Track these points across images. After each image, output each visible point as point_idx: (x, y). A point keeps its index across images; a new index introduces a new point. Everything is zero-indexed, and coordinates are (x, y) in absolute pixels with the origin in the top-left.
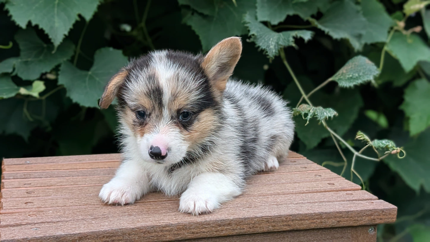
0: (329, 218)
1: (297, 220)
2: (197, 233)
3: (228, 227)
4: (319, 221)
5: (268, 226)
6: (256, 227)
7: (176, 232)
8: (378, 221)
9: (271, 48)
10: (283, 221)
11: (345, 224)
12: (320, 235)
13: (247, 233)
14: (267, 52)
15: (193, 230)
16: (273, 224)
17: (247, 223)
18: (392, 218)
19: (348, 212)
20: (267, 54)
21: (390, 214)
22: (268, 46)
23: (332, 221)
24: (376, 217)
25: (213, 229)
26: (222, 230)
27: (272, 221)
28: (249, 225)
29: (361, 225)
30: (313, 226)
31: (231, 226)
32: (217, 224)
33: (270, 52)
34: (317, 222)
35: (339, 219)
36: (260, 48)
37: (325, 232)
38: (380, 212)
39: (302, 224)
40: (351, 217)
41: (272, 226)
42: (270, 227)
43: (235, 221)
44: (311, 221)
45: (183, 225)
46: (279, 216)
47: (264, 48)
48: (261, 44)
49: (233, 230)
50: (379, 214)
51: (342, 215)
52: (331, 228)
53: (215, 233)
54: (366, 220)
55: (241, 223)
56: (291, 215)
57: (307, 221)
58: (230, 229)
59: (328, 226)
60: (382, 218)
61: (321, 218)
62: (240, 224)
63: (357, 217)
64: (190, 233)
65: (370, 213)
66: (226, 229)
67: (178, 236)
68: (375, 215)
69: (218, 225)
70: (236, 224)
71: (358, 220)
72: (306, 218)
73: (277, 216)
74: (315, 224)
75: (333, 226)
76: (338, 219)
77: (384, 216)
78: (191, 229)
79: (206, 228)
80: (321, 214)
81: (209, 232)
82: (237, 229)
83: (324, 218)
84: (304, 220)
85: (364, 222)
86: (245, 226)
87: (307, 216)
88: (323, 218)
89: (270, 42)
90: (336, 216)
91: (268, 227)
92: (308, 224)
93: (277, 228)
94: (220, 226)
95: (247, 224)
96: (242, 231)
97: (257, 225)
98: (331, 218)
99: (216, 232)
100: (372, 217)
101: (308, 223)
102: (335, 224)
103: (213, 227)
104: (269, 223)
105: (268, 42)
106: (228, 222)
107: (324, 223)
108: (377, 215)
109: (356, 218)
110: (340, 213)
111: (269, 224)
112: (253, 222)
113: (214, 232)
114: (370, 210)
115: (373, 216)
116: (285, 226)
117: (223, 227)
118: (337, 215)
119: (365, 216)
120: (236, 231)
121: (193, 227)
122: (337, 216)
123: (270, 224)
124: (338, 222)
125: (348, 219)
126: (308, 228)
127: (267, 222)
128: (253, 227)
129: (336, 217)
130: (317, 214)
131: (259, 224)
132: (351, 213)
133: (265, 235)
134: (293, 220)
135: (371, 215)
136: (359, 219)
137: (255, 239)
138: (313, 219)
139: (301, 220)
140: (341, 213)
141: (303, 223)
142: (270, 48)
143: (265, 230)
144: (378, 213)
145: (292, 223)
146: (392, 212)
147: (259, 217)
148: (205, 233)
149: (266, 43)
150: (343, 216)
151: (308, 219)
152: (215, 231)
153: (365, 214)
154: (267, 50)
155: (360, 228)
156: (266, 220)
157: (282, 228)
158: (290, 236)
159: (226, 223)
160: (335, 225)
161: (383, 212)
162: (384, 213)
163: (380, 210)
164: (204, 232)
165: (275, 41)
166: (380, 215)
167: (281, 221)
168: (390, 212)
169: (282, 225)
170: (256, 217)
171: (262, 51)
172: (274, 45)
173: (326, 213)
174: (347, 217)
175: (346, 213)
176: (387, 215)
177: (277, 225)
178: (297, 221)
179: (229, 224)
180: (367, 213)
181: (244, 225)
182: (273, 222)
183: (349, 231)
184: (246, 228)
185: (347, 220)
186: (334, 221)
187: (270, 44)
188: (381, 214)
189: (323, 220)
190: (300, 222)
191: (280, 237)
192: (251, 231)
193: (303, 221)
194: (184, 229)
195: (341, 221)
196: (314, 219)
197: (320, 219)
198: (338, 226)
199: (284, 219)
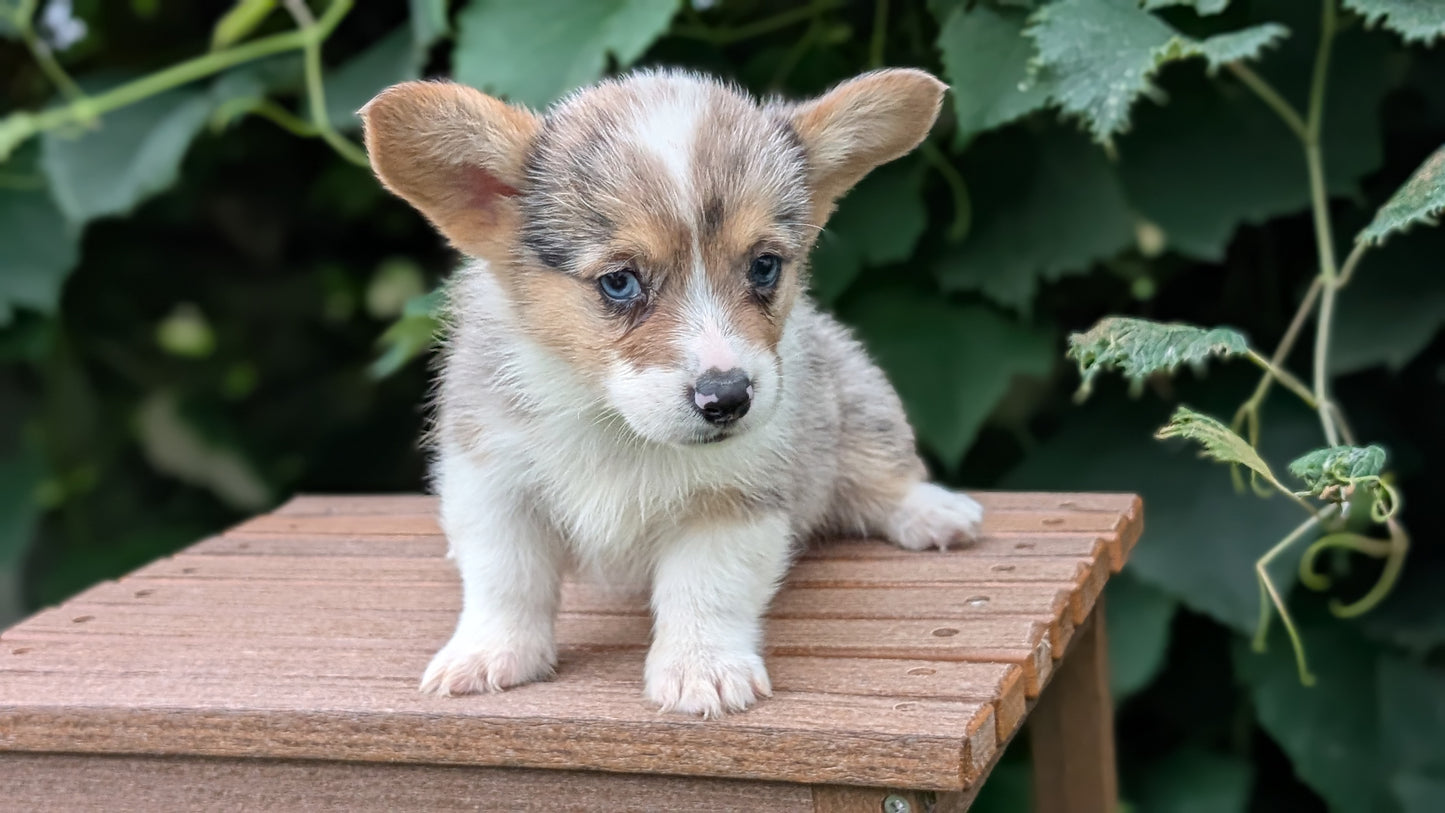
0: (701, 745)
1: (592, 739)
2: (297, 744)
3: (381, 738)
4: (669, 751)
5: (503, 748)
6: (466, 747)
7: (240, 734)
8: (888, 775)
10: (546, 737)
11: (764, 771)
12: (698, 798)
13: (440, 762)
15: (284, 735)
16: (518, 743)
17: (434, 730)
18: (946, 773)
19: (769, 731)
21: (933, 757)
23: (713, 755)
24: (877, 761)
25: (340, 736)
26: (366, 745)
27: (513, 732)
28: (443, 736)
29: (823, 781)
30: (649, 765)
31: (389, 734)
32: (348, 723)
34: (661, 752)
35: (737, 752)
37: (714, 789)
38: (893, 746)
39: (610, 754)
40: (782, 750)
41: (517, 750)
42: (510, 753)
43: (398, 721)
44: (639, 748)
45: (255, 716)
46: (532, 720)
49: (397, 749)
50: (890, 751)
51: (748, 741)
52: (714, 779)
53: (348, 750)
54: (839, 768)
55: (420, 729)
56: (572, 722)
57: (625, 745)
58: (388, 744)
59: (702, 771)
60: (903, 767)
61: (674, 741)
62: (417, 733)
63: (803, 754)
64: (278, 741)
65: (852, 743)
66: (377, 743)
67: (248, 746)
68: (872, 755)
69: (352, 728)
70: (403, 731)
71: (809, 765)
72: (620, 737)
73: (525, 718)
74: (655, 760)
75: (720, 771)
76: (734, 752)
77: (911, 761)
78: (278, 730)
79: (317, 731)
80: (672, 729)
81: (328, 743)
82: (408, 747)
83: (686, 743)
84: (615, 740)
85: (836, 772)
86: (430, 740)
87: (628, 730)
88: (681, 740)
90: (726, 740)
91: (501, 751)
92: (633, 755)
93: (532, 759)
94: (357, 730)
95: (435, 734)
96: (424, 753)
97: (467, 741)
98: (709, 744)
99: (350, 746)
100: (863, 759)
101: (631, 752)
102: (727, 767)
103: (339, 731)
104: (502, 737)
106: (380, 722)
107: (687, 757)
108: (882, 755)
109: (803, 756)
110: (740, 729)
111: (503, 742)
112: (454, 731)
113: (345, 747)
114: (855, 734)
115: (865, 754)
116: (555, 753)
117: (368, 735)
118: (731, 737)
119: (834, 751)
120: (407, 752)
121: (283, 724)
122: (730, 741)
123: (506, 740)
124: (738, 760)
125: (770, 754)
126: (635, 770)
127: (497, 734)
128: (457, 745)
129: (725, 744)
130: (658, 726)
131: (476, 740)
132: (781, 737)
133: (511, 776)
134: (578, 739)
135: (858, 751)
136: (812, 760)
137: (482, 783)
138: (644, 743)
139: (606, 740)
140: (745, 732)
141: (613, 750)
143: (497, 758)
144: (885, 747)
145: (578, 748)
146: (942, 750)
147: (471, 717)
148: (320, 747)
150: (753, 743)
151: (630, 740)
152: (345, 744)
153: (833, 747)
155: (848, 795)
156: (492, 727)
157: (547, 760)
158: (595, 790)
159: (374, 724)
160: (727, 771)
161: (904, 744)
162: (907, 751)
163: (891, 737)
164: (317, 744)
166: (891, 756)
167: (540, 737)
168: (932, 748)
169: (544, 749)
170: (462, 717)
173: (689, 726)
174: (768, 749)
175: (762, 733)
176: (921, 760)
177: (528, 748)
178: (592, 743)
179: (384, 729)
180: (842, 743)
181: (428, 735)
182: (517, 736)
183: (804, 801)
184: (434, 747)
185: (769, 759)
186: (719, 755)
188: (899, 751)
189: (680, 750)
190: (604, 747)
191: (562, 788)
192: (452, 756)
193: (612, 745)
194: (260, 729)
195: (745, 760)
196: (650, 742)
197: (671, 744)
198: (735, 773)
199: (551, 730)
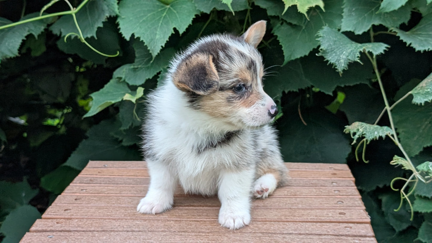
9: (341, 62)
14: (336, 66)
20: (336, 68)
22: (338, 60)
33: (339, 66)
36: (329, 62)
47: (332, 62)
48: (331, 58)
89: (341, 56)
105: (339, 56)
142: (339, 62)
149: (336, 57)
154: (336, 64)
165: (347, 54)
171: (331, 65)
172: (344, 59)
187: (341, 57)
